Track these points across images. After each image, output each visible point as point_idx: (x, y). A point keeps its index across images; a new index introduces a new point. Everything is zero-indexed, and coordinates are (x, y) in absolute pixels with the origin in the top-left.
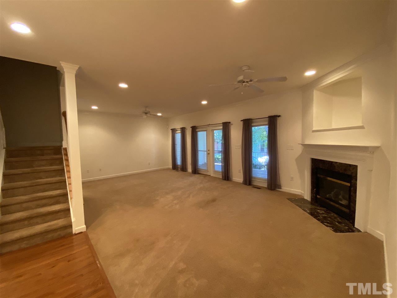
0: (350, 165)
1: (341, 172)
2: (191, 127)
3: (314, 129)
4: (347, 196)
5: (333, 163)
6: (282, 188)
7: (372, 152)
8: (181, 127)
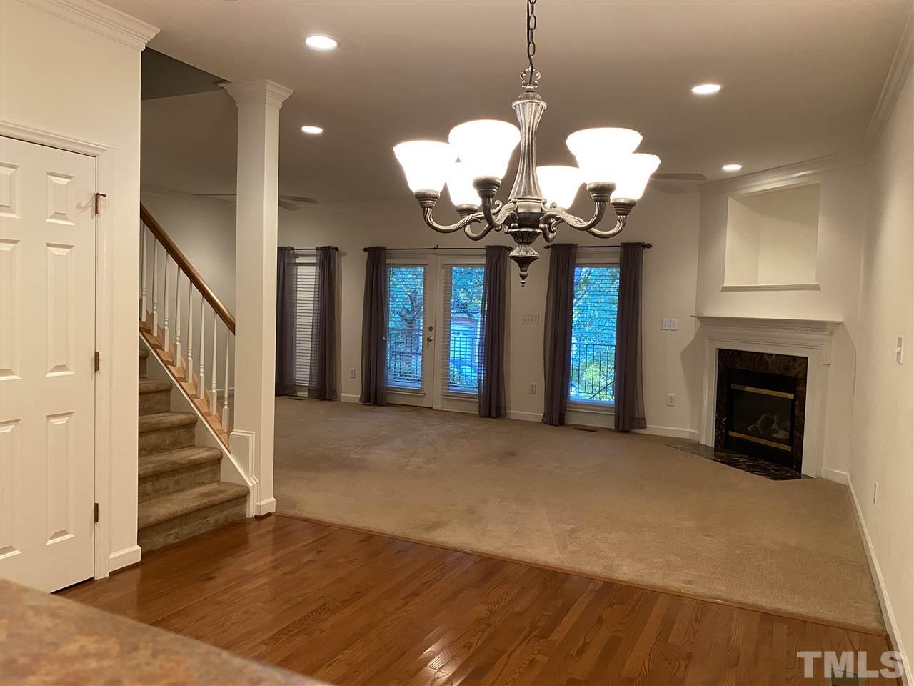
0: (795, 358)
1: (778, 373)
2: (365, 250)
3: (726, 284)
4: (788, 424)
5: (765, 357)
6: (647, 426)
7: (830, 333)
8: (320, 246)
